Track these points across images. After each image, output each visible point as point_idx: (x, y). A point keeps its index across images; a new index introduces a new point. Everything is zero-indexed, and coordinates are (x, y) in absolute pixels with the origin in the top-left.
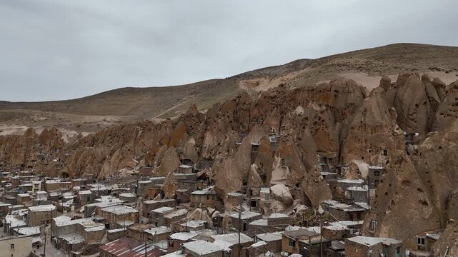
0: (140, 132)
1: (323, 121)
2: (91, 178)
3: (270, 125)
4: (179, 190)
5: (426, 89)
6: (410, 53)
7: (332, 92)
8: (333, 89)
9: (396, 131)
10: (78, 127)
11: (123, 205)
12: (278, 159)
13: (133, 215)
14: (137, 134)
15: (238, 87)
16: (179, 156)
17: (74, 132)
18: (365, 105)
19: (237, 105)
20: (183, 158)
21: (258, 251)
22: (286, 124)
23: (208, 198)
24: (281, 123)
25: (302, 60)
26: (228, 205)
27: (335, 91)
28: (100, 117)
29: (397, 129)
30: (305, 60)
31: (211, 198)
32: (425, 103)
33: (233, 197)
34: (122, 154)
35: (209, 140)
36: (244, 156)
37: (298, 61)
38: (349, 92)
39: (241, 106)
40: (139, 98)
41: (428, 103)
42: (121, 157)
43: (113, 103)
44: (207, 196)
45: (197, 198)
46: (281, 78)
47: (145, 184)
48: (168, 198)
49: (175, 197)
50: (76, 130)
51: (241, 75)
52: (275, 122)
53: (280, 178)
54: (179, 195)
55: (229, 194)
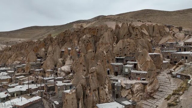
0: (27, 46)
1: (90, 41)
2: (3, 65)
3: (75, 42)
4: (32, 69)
5: (129, 29)
6: (148, 13)
7: (96, 30)
8: (97, 29)
9: (114, 45)
10: (7, 43)
11: (7, 75)
12: (69, 57)
13: (8, 79)
14: (26, 46)
15: (72, 27)
16: (37, 56)
17: (5, 46)
18: (104, 35)
19: (65, 34)
20: (39, 56)
21: (34, 90)
22: (80, 42)
23: (41, 72)
24: (79, 42)
25: (101, 16)
26: (47, 75)
27: (98, 29)
28: (18, 39)
29: (114, 44)
30: (102, 16)
31: (42, 72)
32: (128, 34)
33: (48, 71)
34: (17, 55)
35: (50, 49)
36: (57, 55)
37: (99, 16)
38: (102, 30)
39: (66, 35)
40: (40, 31)
41: (129, 34)
42: (16, 56)
43: (28, 33)
44: (40, 71)
45: (36, 72)
46: (91, 23)
47: (19, 67)
48: (26, 73)
49: (29, 72)
50: (6, 45)
51: (75, 22)
52: (76, 42)
53: (69, 64)
54: (31, 71)
55: (47, 70)
